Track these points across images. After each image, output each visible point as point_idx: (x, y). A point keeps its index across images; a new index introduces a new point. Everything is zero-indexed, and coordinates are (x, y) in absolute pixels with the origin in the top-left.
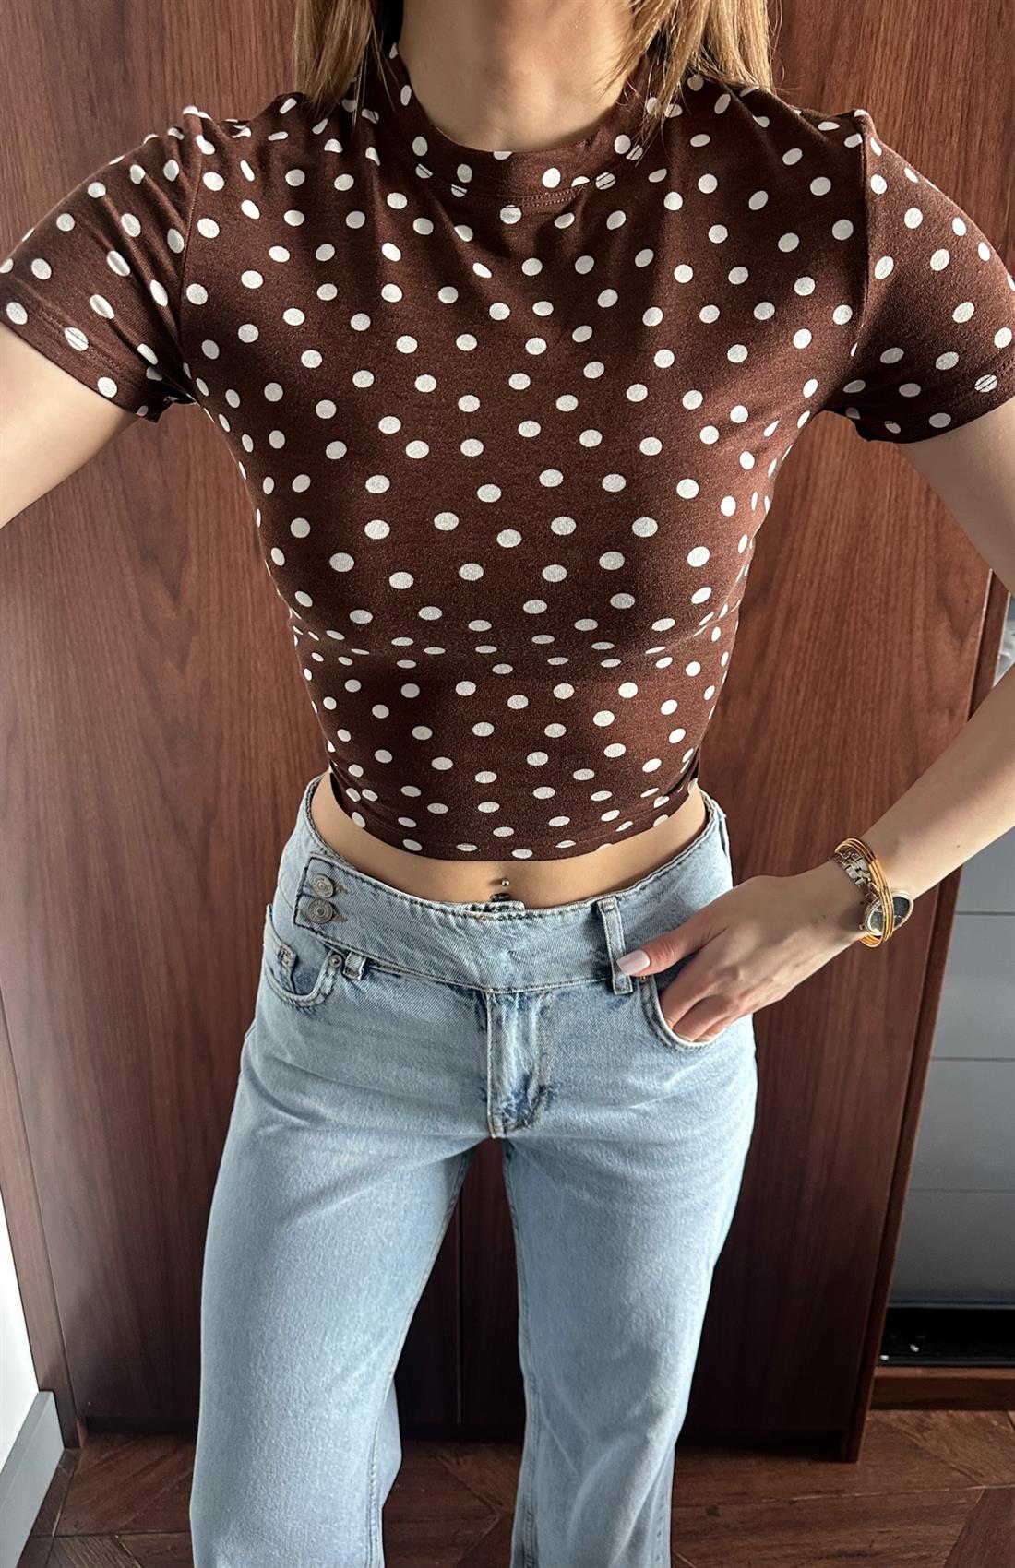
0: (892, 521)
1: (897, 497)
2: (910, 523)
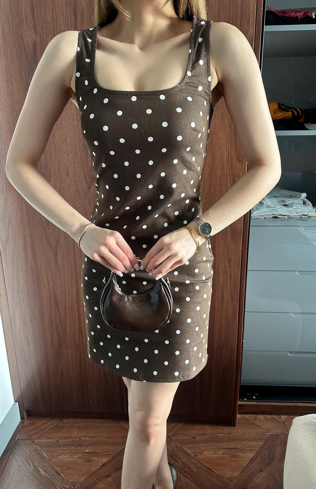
0: (220, 165)
1: (221, 159)
2: (225, 165)
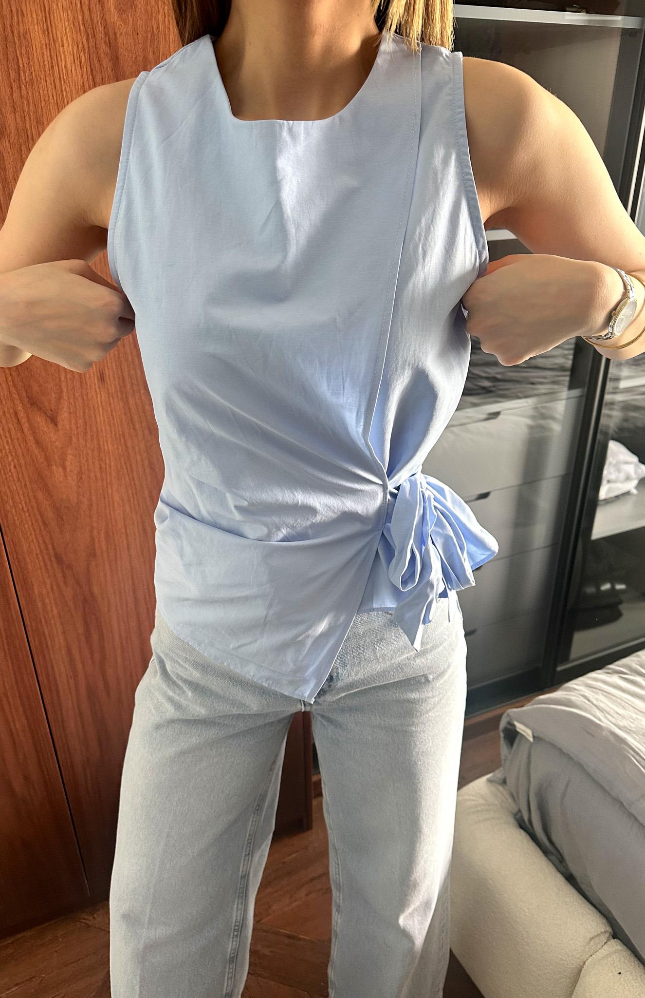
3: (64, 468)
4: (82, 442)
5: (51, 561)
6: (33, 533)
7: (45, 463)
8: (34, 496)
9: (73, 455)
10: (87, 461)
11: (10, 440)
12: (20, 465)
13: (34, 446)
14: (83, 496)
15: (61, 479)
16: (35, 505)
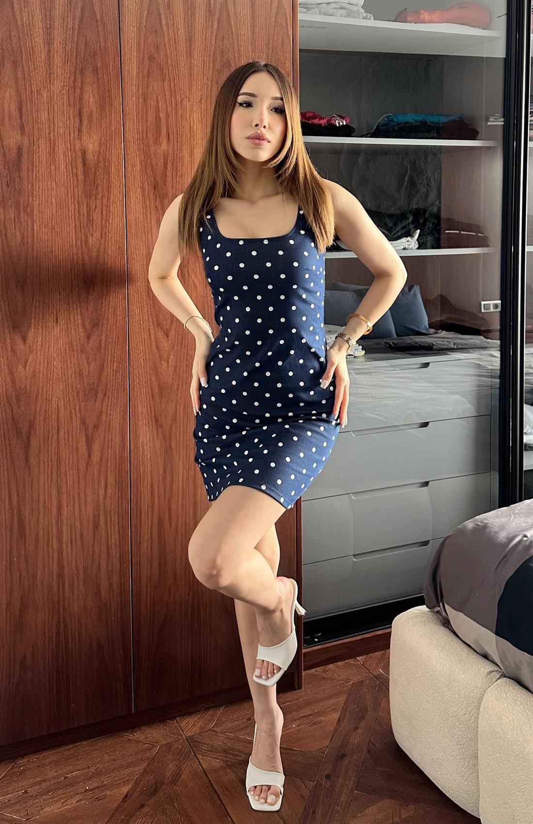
3: (168, 363)
4: (179, 348)
5: (152, 421)
6: (145, 401)
7: (159, 359)
8: (150, 379)
9: (174, 356)
10: (180, 359)
11: (143, 343)
12: (146, 358)
13: (155, 349)
14: (175, 381)
15: (165, 369)
16: (149, 384)
